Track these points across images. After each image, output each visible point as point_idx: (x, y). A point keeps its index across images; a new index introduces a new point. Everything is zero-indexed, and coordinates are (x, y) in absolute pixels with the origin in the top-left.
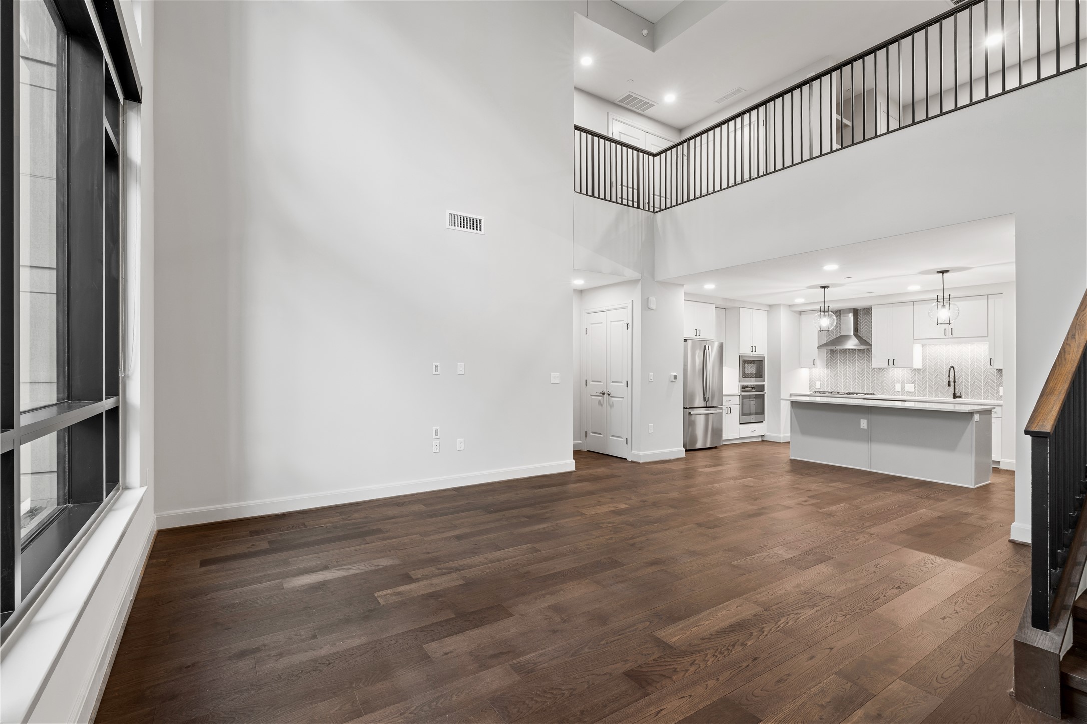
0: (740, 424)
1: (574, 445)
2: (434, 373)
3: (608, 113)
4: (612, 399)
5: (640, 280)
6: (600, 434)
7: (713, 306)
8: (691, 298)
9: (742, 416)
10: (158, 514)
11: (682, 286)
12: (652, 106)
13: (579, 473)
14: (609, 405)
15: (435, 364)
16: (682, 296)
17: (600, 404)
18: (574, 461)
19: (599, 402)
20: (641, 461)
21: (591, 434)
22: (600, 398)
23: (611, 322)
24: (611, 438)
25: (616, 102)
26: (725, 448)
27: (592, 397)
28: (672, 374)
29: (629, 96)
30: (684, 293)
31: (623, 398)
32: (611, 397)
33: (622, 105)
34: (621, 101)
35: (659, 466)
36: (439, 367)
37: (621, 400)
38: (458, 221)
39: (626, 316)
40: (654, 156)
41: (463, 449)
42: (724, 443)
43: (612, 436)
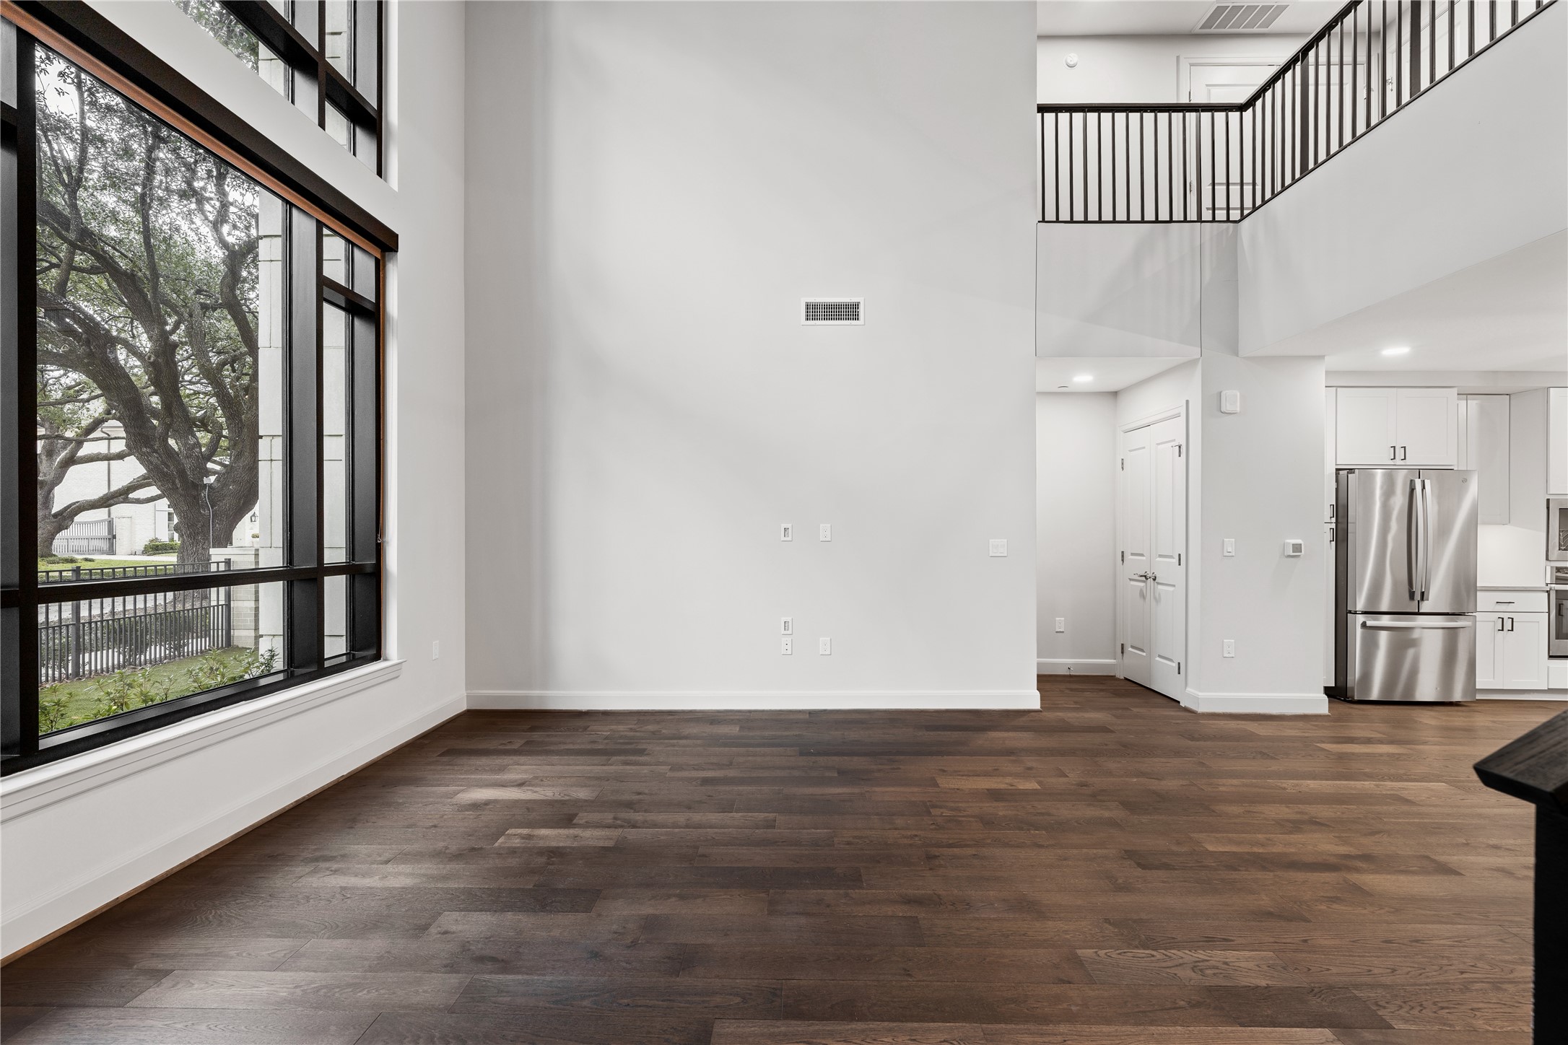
0: (1551, 657)
1: (1039, 664)
2: (783, 538)
3: (1178, 57)
4: (1160, 587)
5: (1197, 360)
6: (1142, 650)
7: (1455, 391)
8: (1341, 381)
9: (1557, 638)
10: (469, 691)
11: (1321, 357)
12: (1281, 9)
13: (1049, 715)
14: (1155, 598)
15: (784, 526)
16: (1321, 380)
17: (1143, 596)
18: (1038, 693)
19: (1141, 591)
20: (1202, 709)
21: (1130, 649)
22: (1142, 584)
23: (1158, 444)
24: (1158, 659)
25: (1197, 30)
26: (1480, 707)
27: (1132, 583)
28: (1288, 541)
29: (1220, 10)
30: (1326, 372)
31: (1174, 586)
32: (1158, 583)
33: (1213, 30)
34: (1208, 24)
35: (1233, 724)
36: (790, 530)
37: (1171, 589)
38: (821, 312)
39: (1175, 431)
40: (1241, 108)
41: (828, 652)
42: (1479, 697)
43: (1160, 656)
